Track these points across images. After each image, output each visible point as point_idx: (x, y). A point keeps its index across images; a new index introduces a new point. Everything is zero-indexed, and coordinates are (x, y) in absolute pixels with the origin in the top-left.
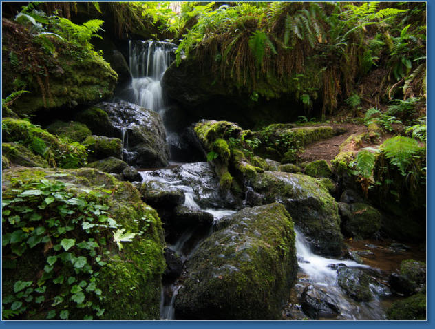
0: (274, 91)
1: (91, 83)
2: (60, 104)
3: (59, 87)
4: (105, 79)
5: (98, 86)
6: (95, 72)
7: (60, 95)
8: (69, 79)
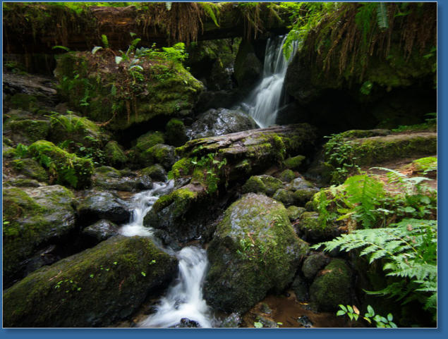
0: (399, 77)
1: (172, 99)
2: (147, 119)
3: (145, 106)
4: (185, 93)
5: (179, 100)
6: (177, 88)
7: (147, 112)
8: (153, 99)
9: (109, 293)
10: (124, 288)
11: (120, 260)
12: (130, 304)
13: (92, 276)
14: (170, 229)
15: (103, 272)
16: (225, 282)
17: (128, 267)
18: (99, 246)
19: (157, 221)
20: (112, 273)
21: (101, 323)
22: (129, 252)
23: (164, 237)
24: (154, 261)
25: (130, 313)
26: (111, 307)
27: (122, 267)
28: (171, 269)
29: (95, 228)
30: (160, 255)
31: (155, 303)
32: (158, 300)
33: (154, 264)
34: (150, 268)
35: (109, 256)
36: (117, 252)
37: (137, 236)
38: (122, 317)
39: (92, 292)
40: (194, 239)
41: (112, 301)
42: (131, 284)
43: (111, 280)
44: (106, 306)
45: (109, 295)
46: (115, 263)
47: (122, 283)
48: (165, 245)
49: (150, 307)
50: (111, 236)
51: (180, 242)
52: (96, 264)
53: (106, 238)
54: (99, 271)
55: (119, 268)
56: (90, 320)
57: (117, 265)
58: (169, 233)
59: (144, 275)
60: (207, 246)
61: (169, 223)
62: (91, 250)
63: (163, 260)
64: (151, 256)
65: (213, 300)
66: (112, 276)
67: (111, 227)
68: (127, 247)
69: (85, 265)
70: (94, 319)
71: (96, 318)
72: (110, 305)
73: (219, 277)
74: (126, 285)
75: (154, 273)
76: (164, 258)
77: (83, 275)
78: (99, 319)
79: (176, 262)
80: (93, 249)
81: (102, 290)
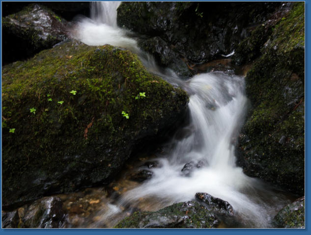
9: (68, 141)
10: (92, 135)
11: (81, 88)
12: (105, 163)
13: (33, 110)
14: (170, 35)
15: (53, 106)
16: (286, 139)
17: (96, 101)
18: (37, 59)
19: (146, 19)
20: (70, 109)
21: (58, 188)
22: (97, 74)
23: (159, 50)
24: (143, 94)
25: (107, 175)
26: (74, 164)
27: (86, 100)
28: (175, 110)
29: (23, 21)
30: (153, 85)
31: (147, 164)
32: (153, 160)
33: (142, 100)
34: (137, 106)
35: (60, 79)
36: (74, 72)
37: (107, 46)
38: (94, 181)
39: (36, 137)
40: (218, 57)
41: (73, 154)
42: (105, 130)
43: (69, 120)
44: (65, 162)
45: (68, 145)
46: (74, 92)
47: (89, 126)
48: (162, 65)
49: (140, 170)
50: (58, 41)
51: (191, 61)
52: (39, 92)
53: (49, 44)
54: (46, 104)
55: (81, 101)
56: (37, 181)
57: (77, 96)
58: (169, 43)
59: (127, 117)
60: (248, 69)
61: (168, 22)
62: (23, 64)
63: (160, 94)
64: (138, 85)
65: (257, 169)
66: (70, 113)
67: (54, 23)
68: (91, 65)
69: (16, 90)
70: (45, 181)
71: (48, 180)
72: (72, 160)
73: (271, 129)
74: (96, 131)
75: (145, 114)
76: (162, 89)
77: (17, 108)
78: (54, 182)
79: (183, 98)
80: (29, 63)
81: (56, 136)
